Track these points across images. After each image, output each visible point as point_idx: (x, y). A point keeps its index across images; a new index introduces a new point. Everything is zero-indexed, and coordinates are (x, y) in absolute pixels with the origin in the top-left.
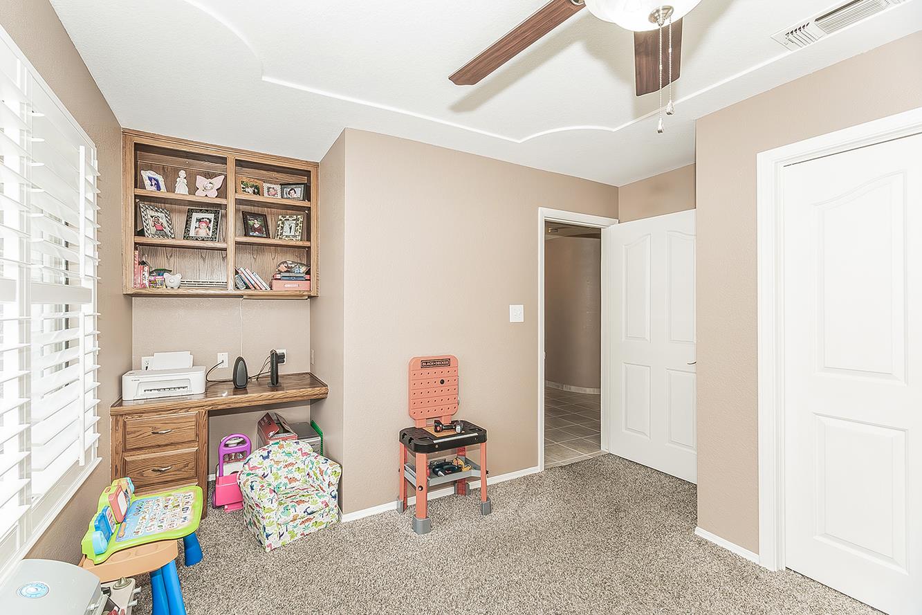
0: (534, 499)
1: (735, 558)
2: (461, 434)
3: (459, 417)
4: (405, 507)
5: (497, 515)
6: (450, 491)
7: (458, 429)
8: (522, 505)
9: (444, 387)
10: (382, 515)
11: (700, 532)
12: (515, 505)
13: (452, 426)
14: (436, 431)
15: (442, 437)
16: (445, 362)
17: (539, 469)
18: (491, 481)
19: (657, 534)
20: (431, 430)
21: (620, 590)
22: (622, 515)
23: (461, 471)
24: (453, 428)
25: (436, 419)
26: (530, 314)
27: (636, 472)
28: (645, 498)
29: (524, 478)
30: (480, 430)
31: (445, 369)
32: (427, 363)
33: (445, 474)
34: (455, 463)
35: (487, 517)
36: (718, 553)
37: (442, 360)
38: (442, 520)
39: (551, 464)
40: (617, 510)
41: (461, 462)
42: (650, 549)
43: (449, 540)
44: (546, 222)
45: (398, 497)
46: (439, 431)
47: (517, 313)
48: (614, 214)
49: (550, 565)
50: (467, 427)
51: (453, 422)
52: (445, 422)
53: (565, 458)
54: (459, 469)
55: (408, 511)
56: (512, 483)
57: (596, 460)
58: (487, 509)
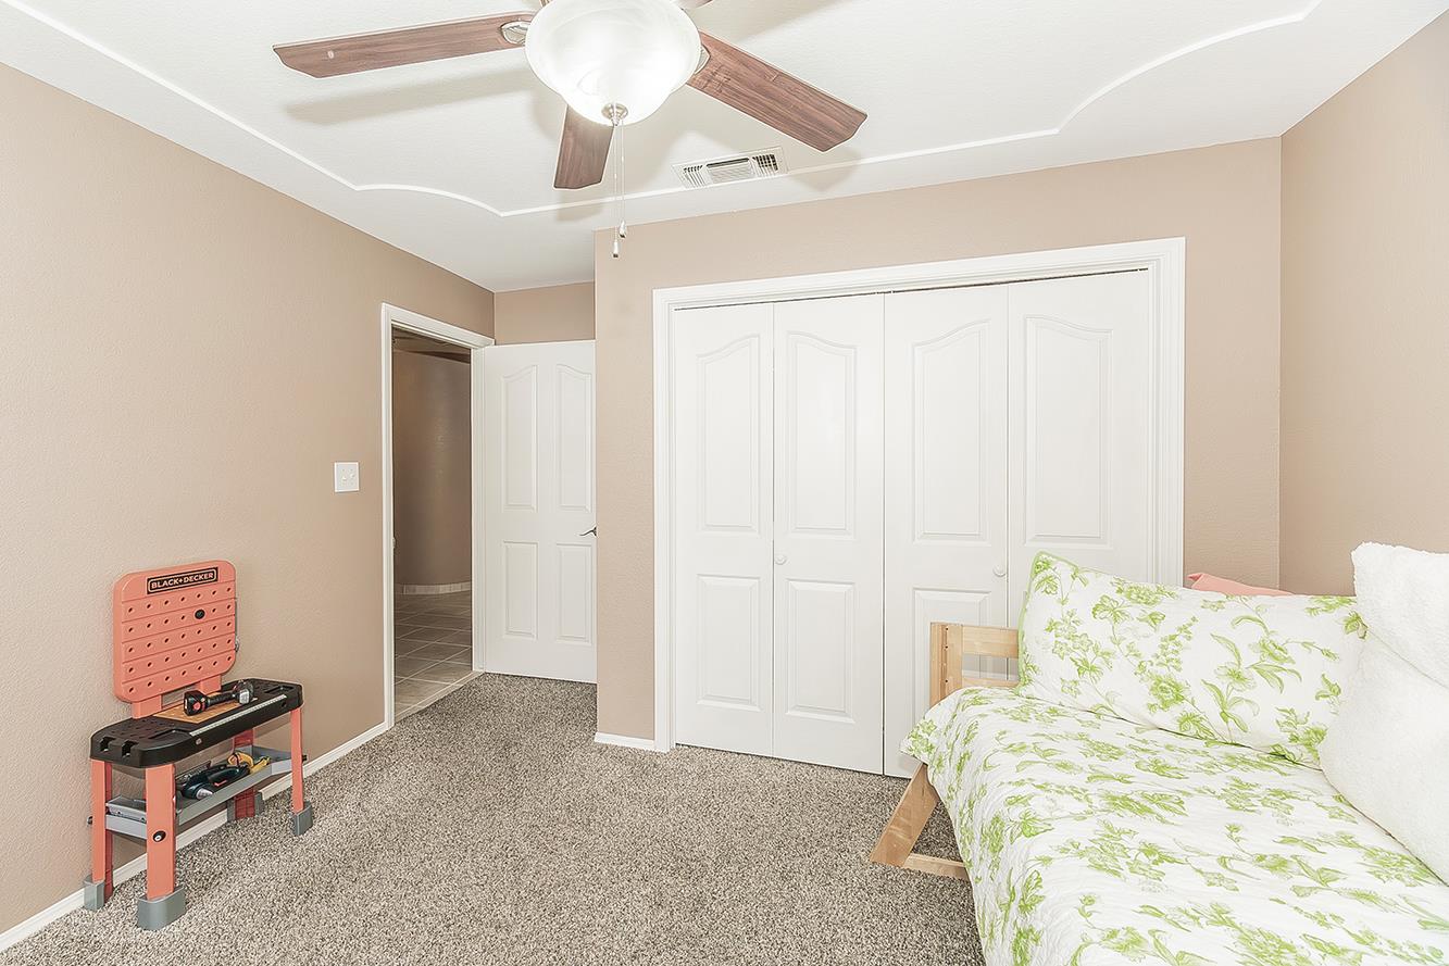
0: (385, 776)
1: (635, 752)
2: (251, 704)
3: (240, 674)
4: (108, 891)
5: (325, 824)
6: (221, 818)
7: (244, 696)
8: (367, 793)
9: (204, 624)
10: (41, 936)
11: (601, 738)
12: (353, 797)
13: (228, 693)
14: (191, 712)
15: (207, 721)
16: (208, 575)
17: (386, 726)
18: (310, 769)
19: (557, 758)
20: (177, 714)
21: (526, 849)
22: (513, 750)
23: (249, 774)
24: (231, 699)
25: (188, 690)
26: (369, 476)
27: (521, 688)
28: (537, 719)
29: (363, 747)
30: (288, 687)
31: (206, 590)
32: (161, 584)
33: (215, 789)
34: (232, 763)
35: (308, 837)
36: (619, 755)
37: (201, 572)
38: (208, 883)
39: (404, 713)
40: (507, 747)
41: (245, 758)
42: (552, 781)
43: (235, 909)
44: (394, 329)
45: (90, 879)
46: (199, 712)
47: (346, 477)
48: (488, 330)
49: (427, 862)
50: (261, 688)
51: (224, 688)
52: (209, 689)
53: (421, 697)
54: (245, 771)
55: (118, 897)
56: (341, 764)
57: (468, 687)
58: (306, 821)
